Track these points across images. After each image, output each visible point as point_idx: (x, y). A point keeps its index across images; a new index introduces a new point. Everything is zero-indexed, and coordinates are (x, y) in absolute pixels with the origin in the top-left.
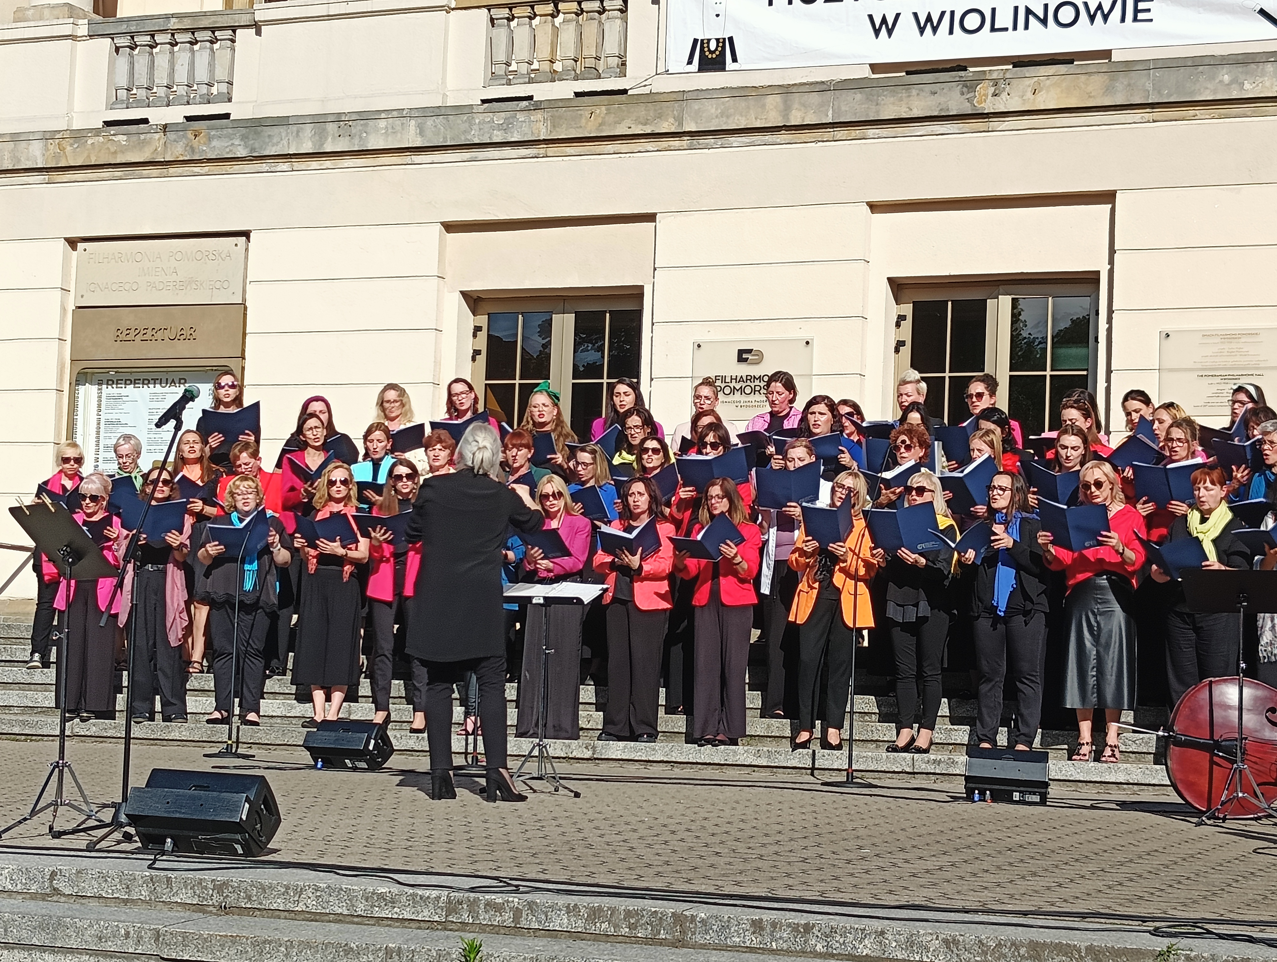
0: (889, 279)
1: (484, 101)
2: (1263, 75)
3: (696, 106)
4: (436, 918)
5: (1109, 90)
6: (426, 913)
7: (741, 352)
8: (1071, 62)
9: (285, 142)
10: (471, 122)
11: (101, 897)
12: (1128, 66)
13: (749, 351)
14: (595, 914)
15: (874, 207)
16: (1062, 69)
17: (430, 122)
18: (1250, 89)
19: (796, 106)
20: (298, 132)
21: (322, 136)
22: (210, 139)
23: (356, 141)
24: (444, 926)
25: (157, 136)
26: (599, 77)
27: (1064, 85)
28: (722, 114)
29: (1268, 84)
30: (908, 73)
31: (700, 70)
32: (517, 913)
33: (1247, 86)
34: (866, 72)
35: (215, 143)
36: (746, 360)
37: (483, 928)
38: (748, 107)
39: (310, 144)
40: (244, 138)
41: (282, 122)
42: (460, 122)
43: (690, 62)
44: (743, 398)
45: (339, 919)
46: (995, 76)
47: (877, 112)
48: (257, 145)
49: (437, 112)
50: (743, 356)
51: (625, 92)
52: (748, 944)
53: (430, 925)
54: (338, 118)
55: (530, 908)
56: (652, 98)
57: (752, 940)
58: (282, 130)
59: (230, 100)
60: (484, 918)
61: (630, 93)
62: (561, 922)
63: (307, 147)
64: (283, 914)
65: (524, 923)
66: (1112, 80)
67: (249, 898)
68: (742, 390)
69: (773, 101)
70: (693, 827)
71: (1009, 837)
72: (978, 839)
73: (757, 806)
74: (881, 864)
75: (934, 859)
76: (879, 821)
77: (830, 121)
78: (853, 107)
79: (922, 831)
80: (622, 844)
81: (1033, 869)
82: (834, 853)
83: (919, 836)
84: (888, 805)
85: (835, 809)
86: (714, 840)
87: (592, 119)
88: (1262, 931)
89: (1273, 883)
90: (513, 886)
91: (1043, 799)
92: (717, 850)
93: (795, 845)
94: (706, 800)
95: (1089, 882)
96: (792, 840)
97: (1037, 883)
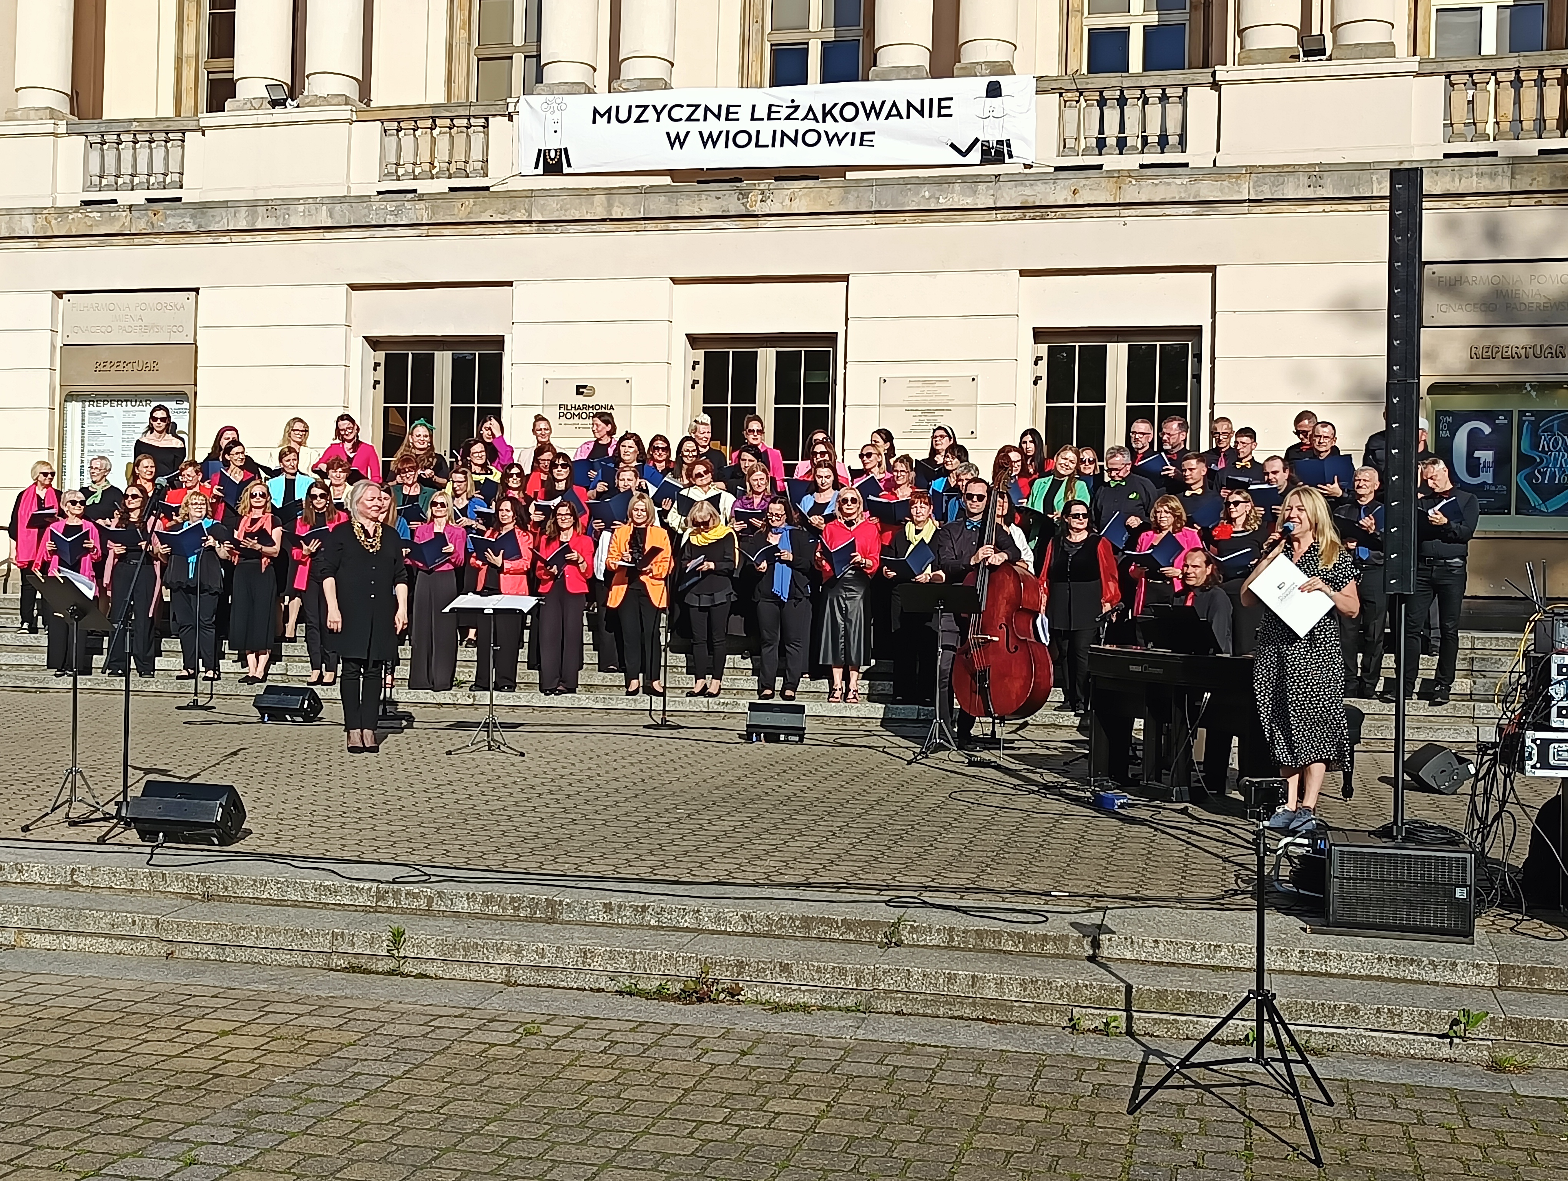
0: (687, 334)
1: (379, 193)
2: (953, 192)
3: (542, 201)
4: (369, 904)
5: (843, 200)
6: (361, 900)
7: (578, 387)
8: (816, 178)
9: (225, 220)
11: (111, 887)
12: (858, 183)
13: (584, 387)
14: (488, 900)
15: (675, 281)
16: (811, 183)
17: (338, 207)
18: (945, 203)
19: (617, 204)
20: (235, 213)
21: (254, 216)
23: (281, 221)
24: (375, 909)
27: (812, 195)
28: (561, 208)
29: (956, 199)
30: (699, 182)
31: (544, 174)
32: (430, 900)
33: (941, 200)
34: (669, 180)
35: (170, 220)
36: (582, 393)
37: (404, 911)
38: (581, 204)
39: (245, 223)
40: (192, 217)
41: (223, 205)
42: (361, 209)
43: (536, 167)
45: (295, 904)
46: (762, 187)
47: (677, 211)
48: (203, 223)
50: (580, 390)
52: (601, 920)
53: (366, 909)
54: (267, 203)
55: (440, 896)
57: (603, 917)
58: (223, 211)
60: (405, 903)
61: (491, 189)
62: (462, 906)
63: (243, 225)
64: (252, 901)
65: (435, 907)
67: (226, 889)
68: (579, 415)
69: (600, 200)
70: (553, 788)
71: (780, 787)
72: (758, 791)
73: (598, 756)
74: (692, 827)
75: (730, 818)
76: (687, 771)
77: (642, 216)
78: (659, 206)
79: (719, 782)
80: (502, 812)
81: (800, 827)
82: (658, 814)
83: (717, 788)
84: (692, 749)
85: (655, 756)
86: (570, 803)
87: (462, 208)
88: (961, 898)
89: (965, 836)
90: (426, 874)
91: (801, 740)
92: (573, 816)
93: (629, 807)
94: (560, 752)
95: (838, 840)
96: (627, 800)
97: (802, 844)
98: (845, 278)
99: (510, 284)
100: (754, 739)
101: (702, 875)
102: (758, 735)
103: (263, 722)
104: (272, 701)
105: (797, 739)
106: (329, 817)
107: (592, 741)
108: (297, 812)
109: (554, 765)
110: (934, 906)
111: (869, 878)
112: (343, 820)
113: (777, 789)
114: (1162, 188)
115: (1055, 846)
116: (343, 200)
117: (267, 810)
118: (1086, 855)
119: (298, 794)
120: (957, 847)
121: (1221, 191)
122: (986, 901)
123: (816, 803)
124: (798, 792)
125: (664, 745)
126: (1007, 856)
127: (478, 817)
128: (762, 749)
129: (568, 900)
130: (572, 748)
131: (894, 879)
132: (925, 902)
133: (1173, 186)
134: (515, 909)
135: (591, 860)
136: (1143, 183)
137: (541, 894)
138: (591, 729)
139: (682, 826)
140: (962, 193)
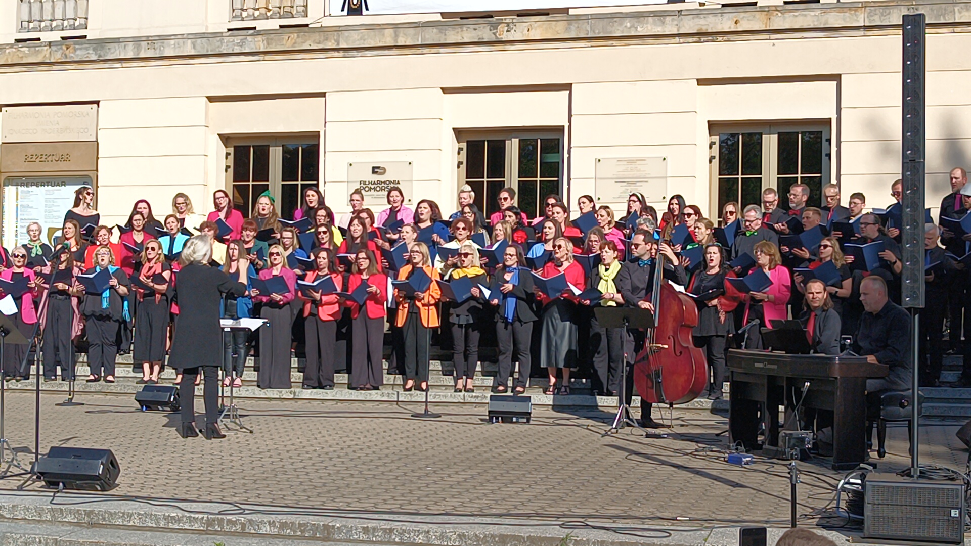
0: (453, 129)
1: (229, 30)
2: (647, 23)
3: (346, 33)
4: (202, 528)
5: (567, 30)
6: (196, 525)
7: (374, 168)
8: (548, 14)
9: (118, 52)
10: (222, 41)
11: (26, 519)
12: (578, 17)
13: (378, 168)
14: (283, 525)
15: (445, 90)
16: (544, 18)
17: (199, 41)
18: (641, 31)
19: (401, 35)
20: (125, 46)
21: (138, 48)
22: (75, 50)
23: (158, 51)
24: (206, 532)
25: (45, 48)
26: (293, 17)
27: (544, 26)
28: (361, 39)
29: (648, 27)
30: (462, 18)
31: (348, 15)
32: (243, 525)
33: (639, 29)
34: (438, 17)
35: (78, 52)
36: (377, 172)
37: (226, 533)
38: (375, 36)
39: (133, 53)
40: (94, 49)
41: (116, 41)
42: (216, 42)
44: (376, 193)
45: (151, 529)
46: (507, 21)
47: (445, 39)
48: (102, 54)
49: (202, 36)
50: (375, 170)
51: (307, 25)
52: (361, 539)
53: (199, 532)
54: (147, 39)
55: (250, 523)
56: (322, 30)
57: (363, 537)
58: (116, 45)
59: (86, 28)
60: (226, 528)
61: (310, 26)
62: (265, 530)
63: (130, 55)
64: (122, 527)
65: (247, 531)
66: (569, 24)
67: (104, 519)
68: (375, 189)
69: (389, 32)
70: (342, 454)
71: (505, 452)
72: (489, 455)
73: (378, 433)
74: (436, 479)
75: (463, 473)
76: (440, 443)
77: (419, 43)
78: (432, 36)
79: (462, 449)
80: (303, 470)
81: (512, 478)
82: (413, 471)
83: (459, 454)
84: (448, 428)
85: (419, 433)
86: (352, 464)
87: (289, 41)
88: (614, 522)
89: (629, 483)
90: (241, 509)
91: (528, 421)
92: (352, 472)
93: (394, 466)
94: (351, 430)
95: (538, 487)
96: (393, 461)
97: (512, 489)
98: (568, 87)
99: (323, 95)
100: (494, 421)
101: (435, 509)
102: (497, 418)
103: (142, 410)
104: (149, 396)
105: (525, 420)
106: (180, 473)
107: (376, 423)
108: (158, 470)
109: (344, 439)
110: (594, 527)
111: (552, 510)
112: (190, 475)
113: (502, 454)
114: (800, 19)
115: (691, 489)
116: (203, 36)
117: (138, 469)
118: (712, 494)
119: (160, 458)
120: (621, 490)
121: (844, 20)
122: (631, 524)
123: (528, 463)
124: (517, 456)
125: (428, 425)
126: (655, 495)
127: (285, 473)
128: (500, 428)
129: (338, 525)
130: (360, 428)
131: (570, 511)
132: (587, 525)
133: (809, 17)
134: (302, 531)
135: (359, 500)
136: (787, 15)
137: (321, 521)
138: (376, 415)
139: (427, 478)
140: (655, 24)
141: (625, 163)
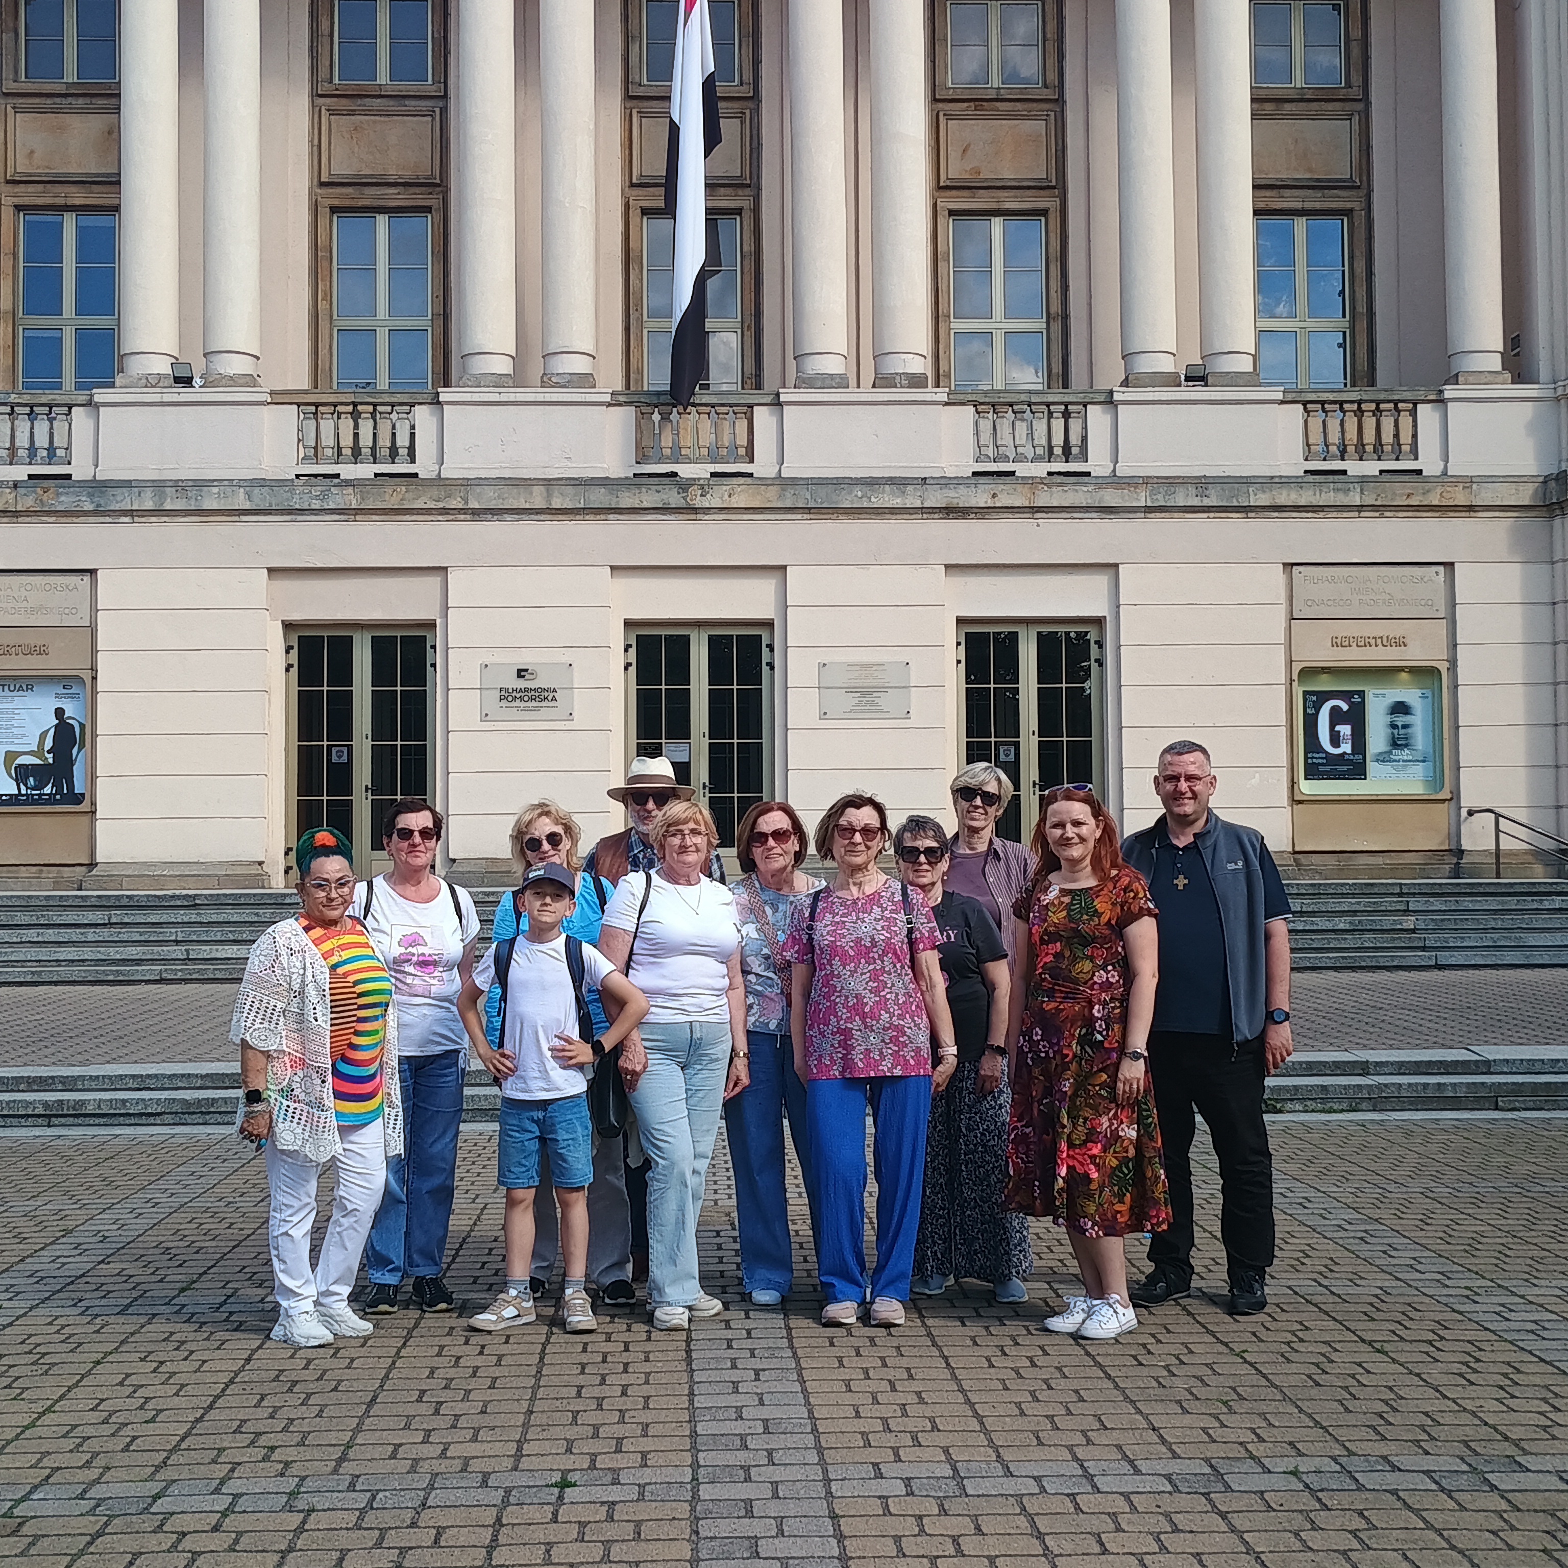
0: (623, 620)
1: (299, 476)
3: (478, 489)
5: (781, 496)
7: (519, 671)
9: (128, 500)
10: (289, 492)
12: (794, 482)
13: (526, 670)
15: (615, 569)
17: (257, 490)
18: (876, 502)
19: (556, 493)
20: (140, 493)
21: (162, 497)
22: (58, 495)
23: (193, 502)
25: (8, 490)
26: (394, 463)
28: (499, 497)
29: (886, 499)
33: (873, 499)
35: (62, 498)
36: (523, 677)
38: (519, 493)
39: (151, 503)
41: (127, 484)
42: (283, 493)
44: (523, 704)
46: (702, 482)
48: (102, 502)
49: (262, 483)
50: (521, 673)
51: (415, 475)
54: (177, 484)
56: (441, 482)
58: (125, 490)
59: (69, 463)
61: (419, 476)
63: (149, 505)
66: (783, 490)
68: (521, 698)
77: (582, 507)
78: (599, 497)
87: (393, 496)
98: (782, 569)
99: (443, 570)
114: (1071, 494)
121: (1123, 498)
133: (1080, 493)
136: (1054, 489)
140: (892, 493)
141: (858, 668)
